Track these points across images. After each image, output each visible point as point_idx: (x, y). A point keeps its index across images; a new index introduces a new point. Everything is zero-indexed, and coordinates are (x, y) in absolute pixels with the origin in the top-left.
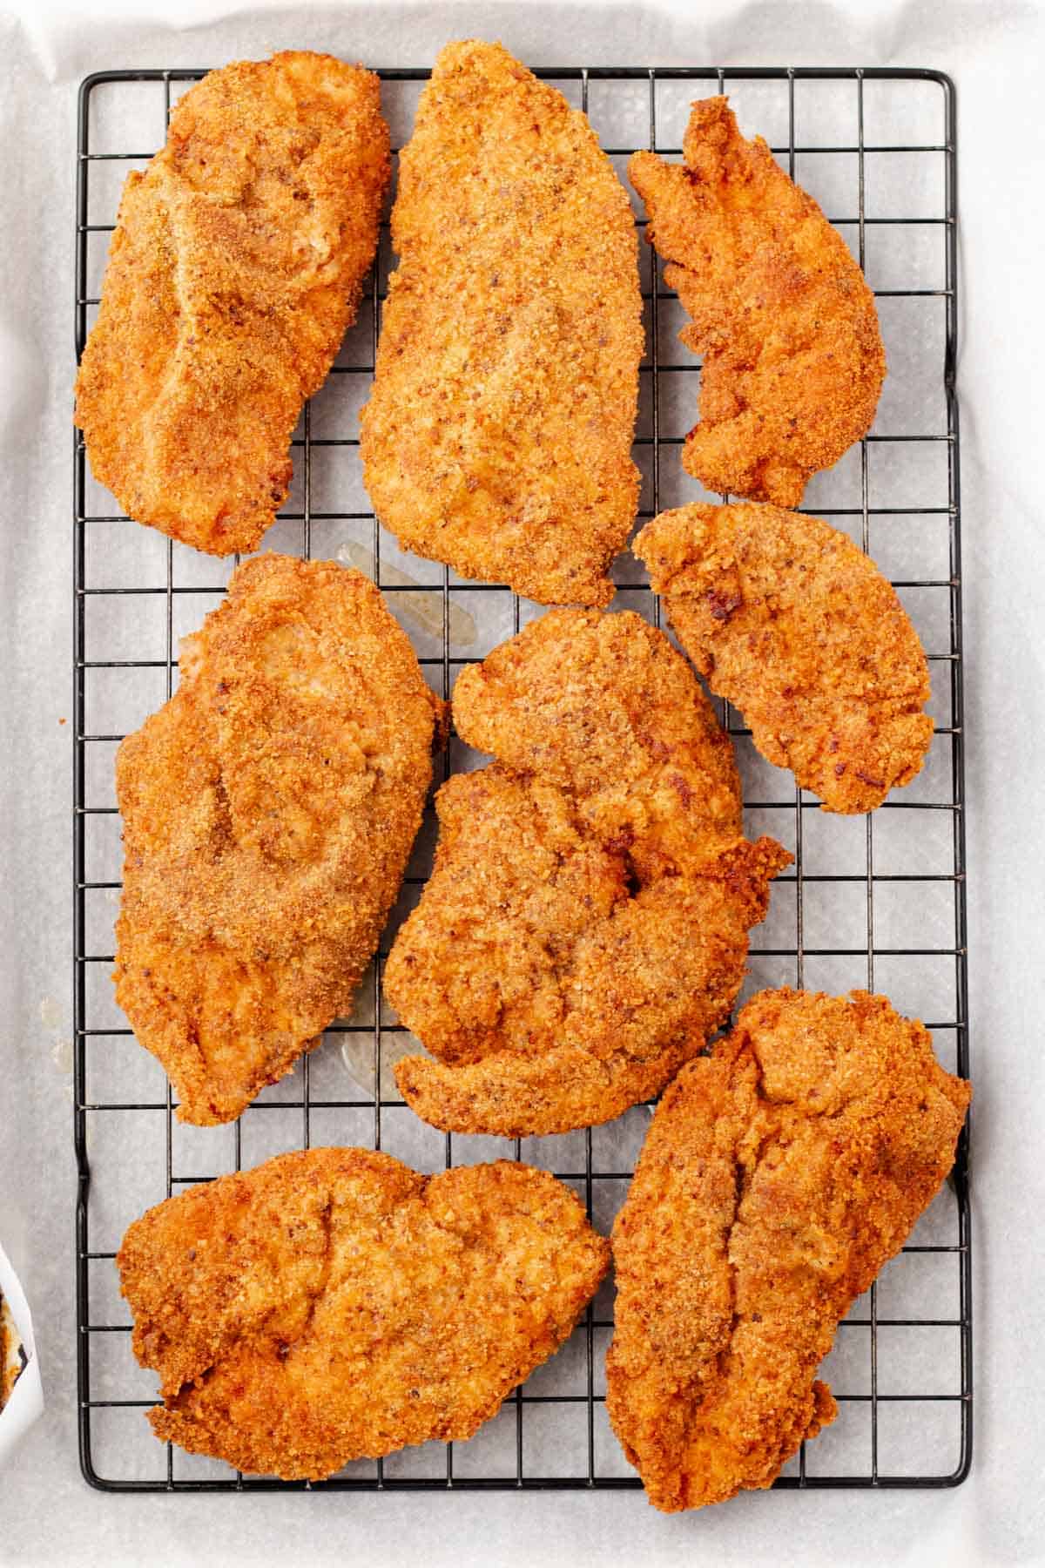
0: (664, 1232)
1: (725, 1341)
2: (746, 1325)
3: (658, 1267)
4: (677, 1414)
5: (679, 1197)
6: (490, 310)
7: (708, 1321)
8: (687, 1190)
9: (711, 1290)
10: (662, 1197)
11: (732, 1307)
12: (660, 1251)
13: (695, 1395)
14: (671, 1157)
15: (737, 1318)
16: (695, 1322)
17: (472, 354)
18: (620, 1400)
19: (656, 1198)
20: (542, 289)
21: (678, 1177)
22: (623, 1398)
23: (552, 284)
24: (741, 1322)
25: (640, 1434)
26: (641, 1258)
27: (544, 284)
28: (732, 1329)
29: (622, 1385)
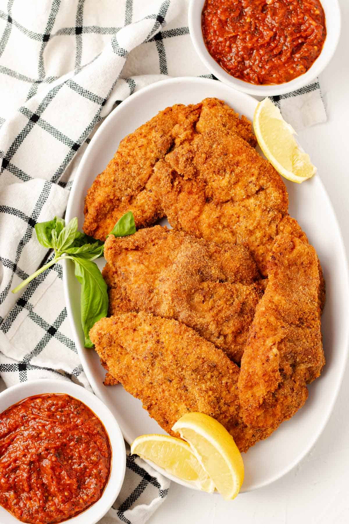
0: (139, 147)
1: (137, 193)
2: (146, 191)
3: (131, 157)
4: (108, 206)
5: (151, 140)
6: (177, 389)
7: (136, 183)
8: (154, 139)
9: (142, 174)
10: (145, 136)
11: (145, 183)
12: (134, 152)
13: (117, 204)
14: (156, 126)
15: (144, 188)
16: (131, 181)
17: (186, 405)
18: (93, 191)
19: (143, 135)
20: (184, 371)
21: (154, 133)
22: (95, 191)
23: (185, 367)
24: (145, 190)
25: (93, 205)
26: (127, 151)
27: (182, 369)
28: (141, 191)
29: (97, 187)
